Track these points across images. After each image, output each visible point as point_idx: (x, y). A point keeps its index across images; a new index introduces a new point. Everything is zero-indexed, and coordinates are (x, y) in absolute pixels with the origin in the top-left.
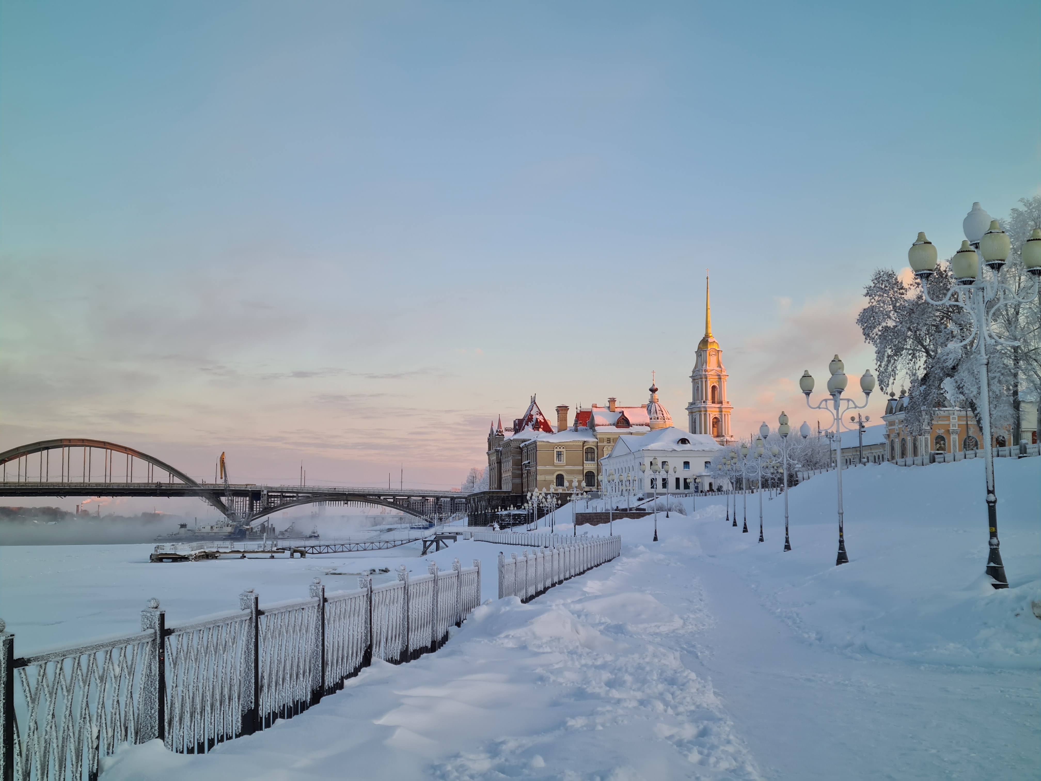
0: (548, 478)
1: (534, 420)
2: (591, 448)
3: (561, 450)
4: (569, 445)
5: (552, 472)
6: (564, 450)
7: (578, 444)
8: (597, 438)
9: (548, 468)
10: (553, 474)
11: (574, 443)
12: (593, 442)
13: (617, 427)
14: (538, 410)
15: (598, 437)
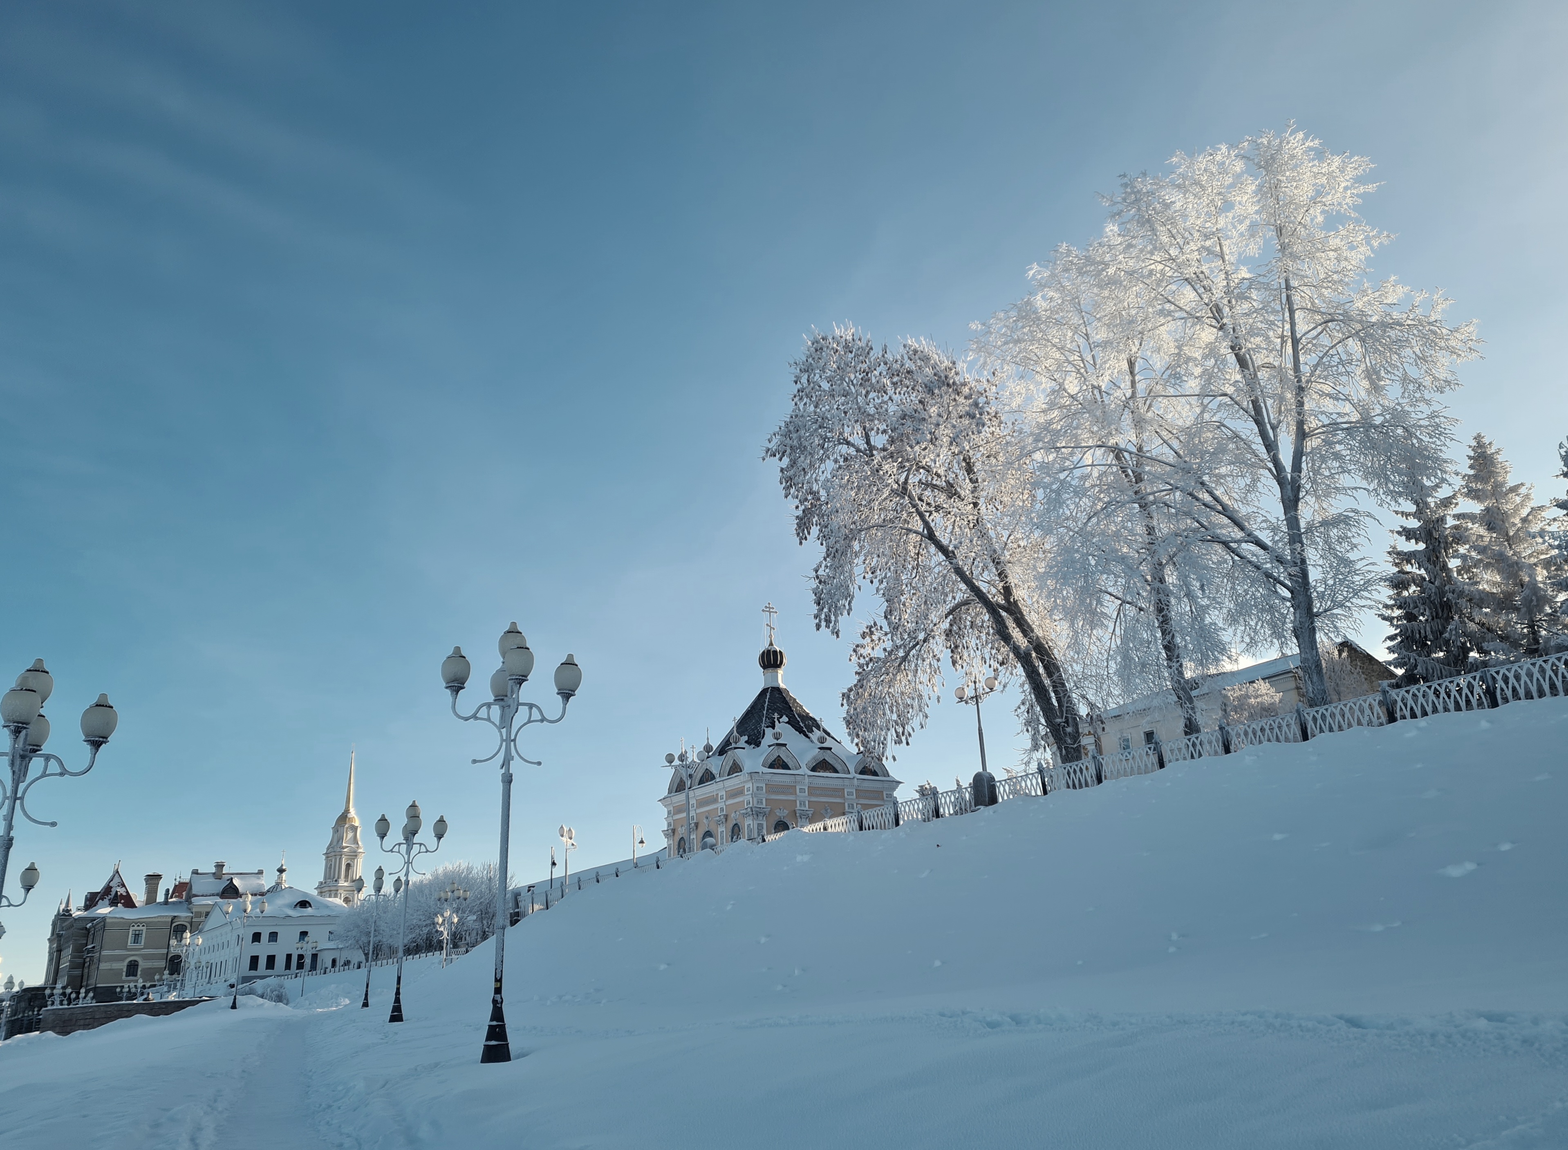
0: (116, 965)
1: (113, 893)
2: (183, 925)
3: (141, 928)
4: (151, 922)
5: (121, 958)
6: (145, 928)
7: (164, 920)
8: (192, 913)
9: (117, 952)
10: (123, 960)
11: (159, 920)
12: (186, 917)
13: (222, 898)
14: (120, 881)
15: (194, 910)
